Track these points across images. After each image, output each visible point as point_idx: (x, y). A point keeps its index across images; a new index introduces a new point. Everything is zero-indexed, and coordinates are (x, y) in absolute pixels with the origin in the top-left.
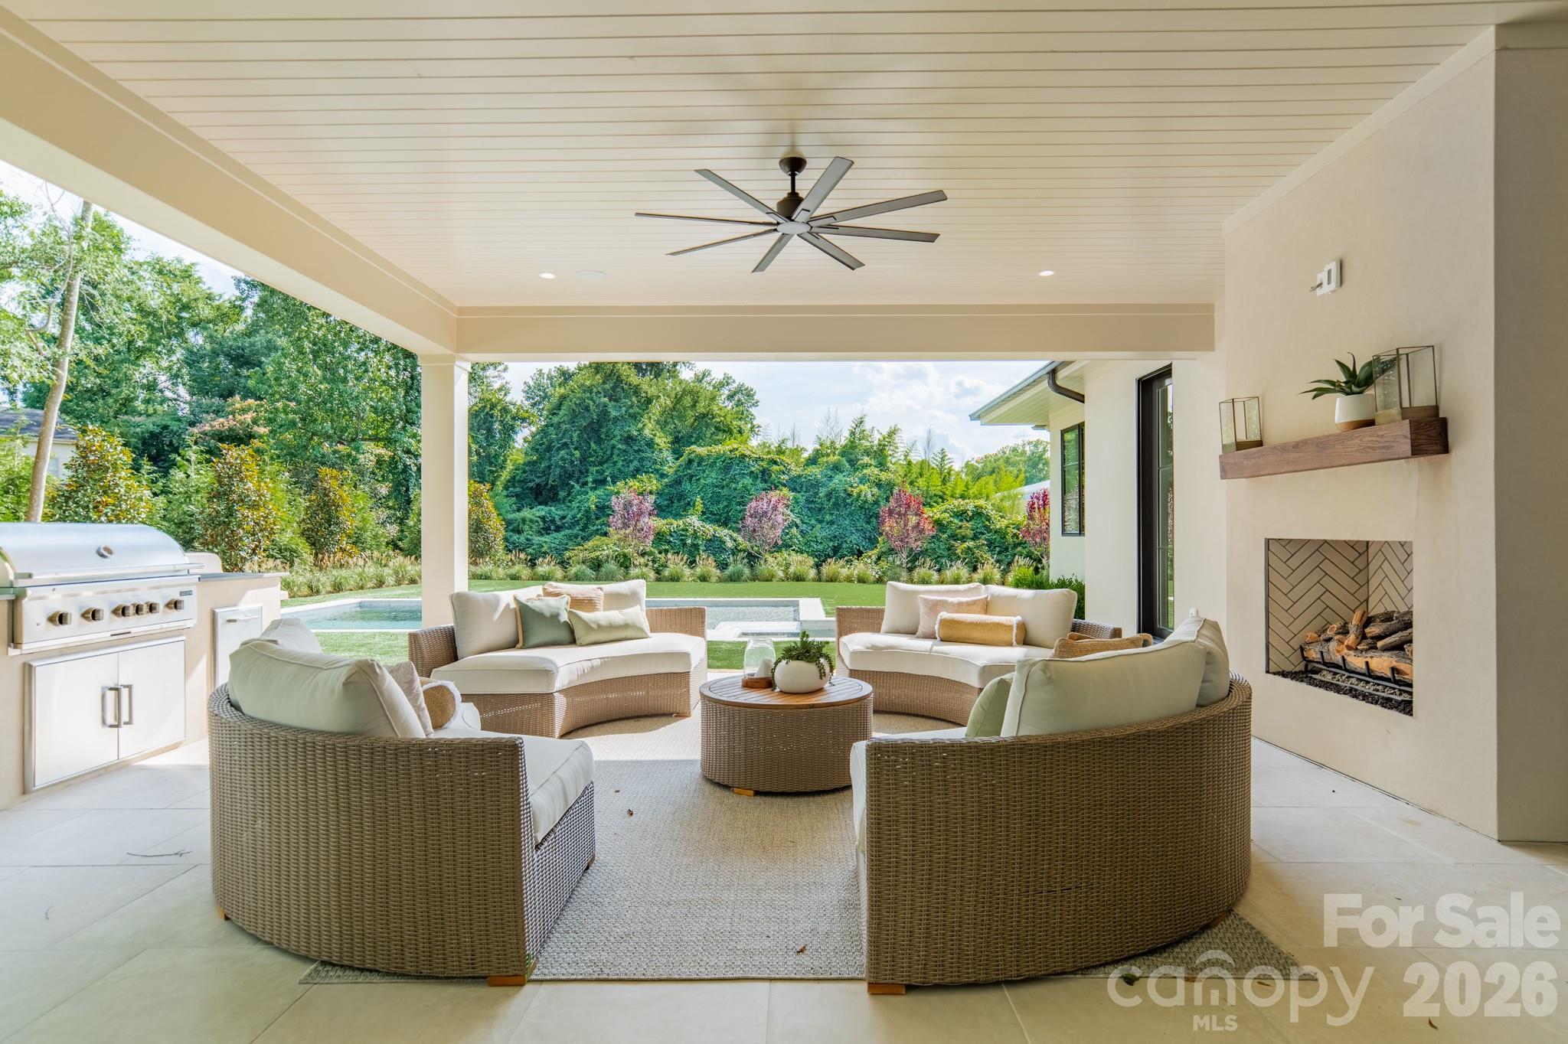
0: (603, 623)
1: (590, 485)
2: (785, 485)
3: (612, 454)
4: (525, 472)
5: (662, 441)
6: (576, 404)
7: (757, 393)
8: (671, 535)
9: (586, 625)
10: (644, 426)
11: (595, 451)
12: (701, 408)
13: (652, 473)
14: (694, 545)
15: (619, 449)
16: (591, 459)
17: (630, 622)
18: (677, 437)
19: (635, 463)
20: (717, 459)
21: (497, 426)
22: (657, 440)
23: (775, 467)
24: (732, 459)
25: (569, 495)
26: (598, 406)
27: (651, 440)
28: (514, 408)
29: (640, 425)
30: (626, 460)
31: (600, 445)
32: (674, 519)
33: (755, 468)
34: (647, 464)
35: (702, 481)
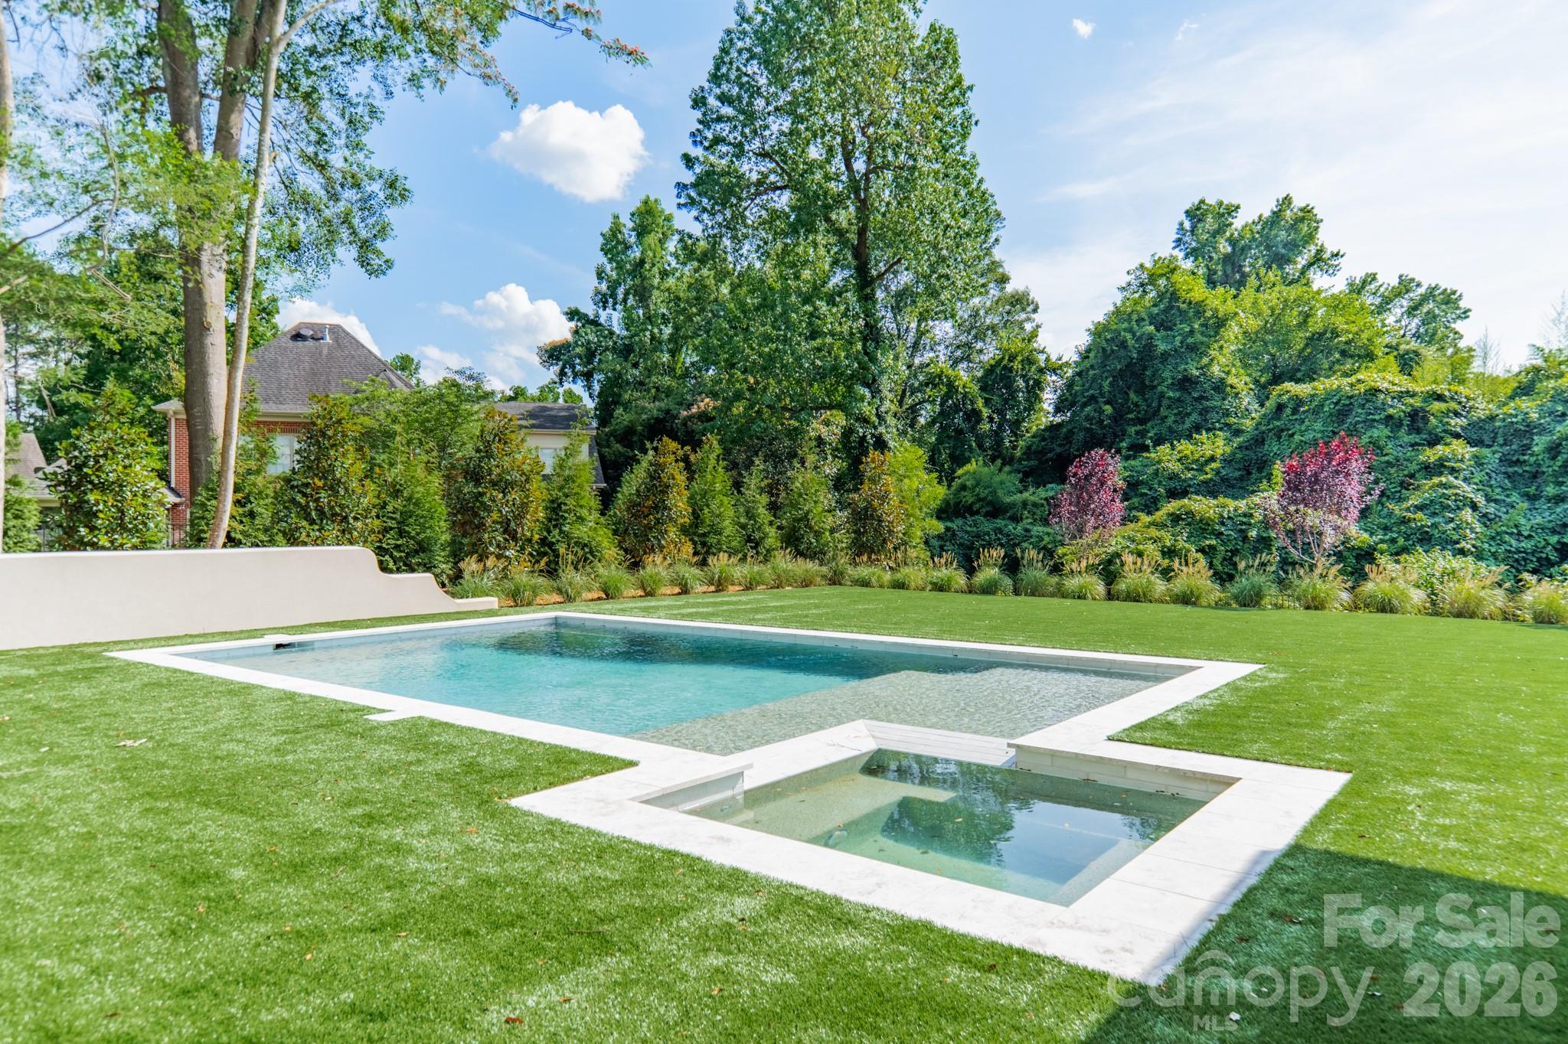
2: (1457, 436)
3: (1160, 406)
4: (1044, 439)
5: (1240, 381)
6: (1107, 340)
7: (1464, 297)
8: (1223, 524)
10: (1212, 360)
11: (1136, 405)
12: (1316, 324)
13: (1221, 429)
14: (1264, 538)
15: (1169, 398)
16: (1130, 416)
18: (1274, 374)
19: (1194, 416)
20: (1326, 399)
22: (1231, 380)
23: (1437, 406)
24: (1351, 397)
26: (1139, 339)
27: (1222, 381)
28: (1042, 357)
29: (1205, 360)
30: (1180, 413)
31: (1143, 394)
32: (1235, 498)
33: (1397, 409)
34: (1213, 416)
35: (1297, 437)
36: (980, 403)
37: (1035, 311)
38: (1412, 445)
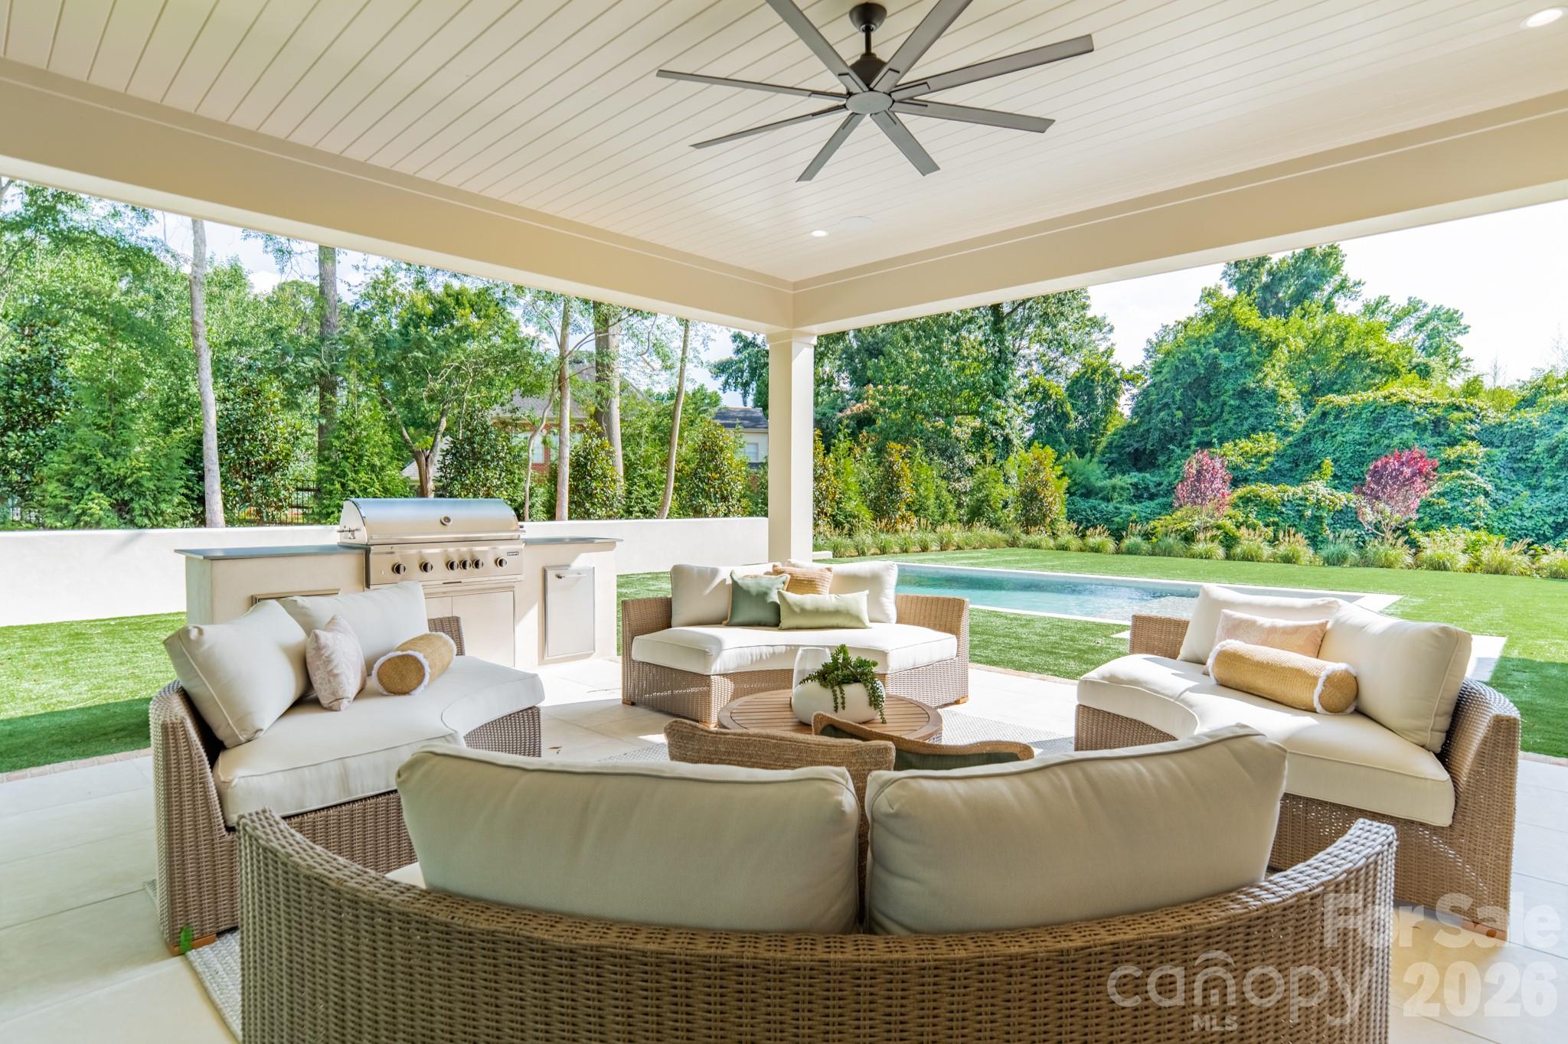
0: (809, 606)
1: (1193, 448)
2: (1472, 439)
3: (1222, 412)
4: (1123, 437)
5: (1288, 391)
7: (1465, 316)
9: (789, 606)
10: (1266, 375)
11: (1202, 410)
12: (1351, 346)
13: (1273, 430)
14: (1316, 517)
15: (1231, 405)
16: (1197, 419)
17: (841, 608)
18: (1314, 386)
19: (1251, 420)
20: (1363, 408)
21: (1100, 391)
22: (1281, 391)
23: (1456, 415)
24: (1386, 407)
25: (1169, 460)
26: (1206, 359)
27: (1274, 391)
28: (1118, 371)
29: (1260, 375)
30: (1239, 417)
31: (1208, 402)
32: (1292, 485)
33: (1423, 417)
34: (1267, 420)
35: (1339, 438)
36: (1068, 407)
37: (1111, 330)
38: (1435, 446)
